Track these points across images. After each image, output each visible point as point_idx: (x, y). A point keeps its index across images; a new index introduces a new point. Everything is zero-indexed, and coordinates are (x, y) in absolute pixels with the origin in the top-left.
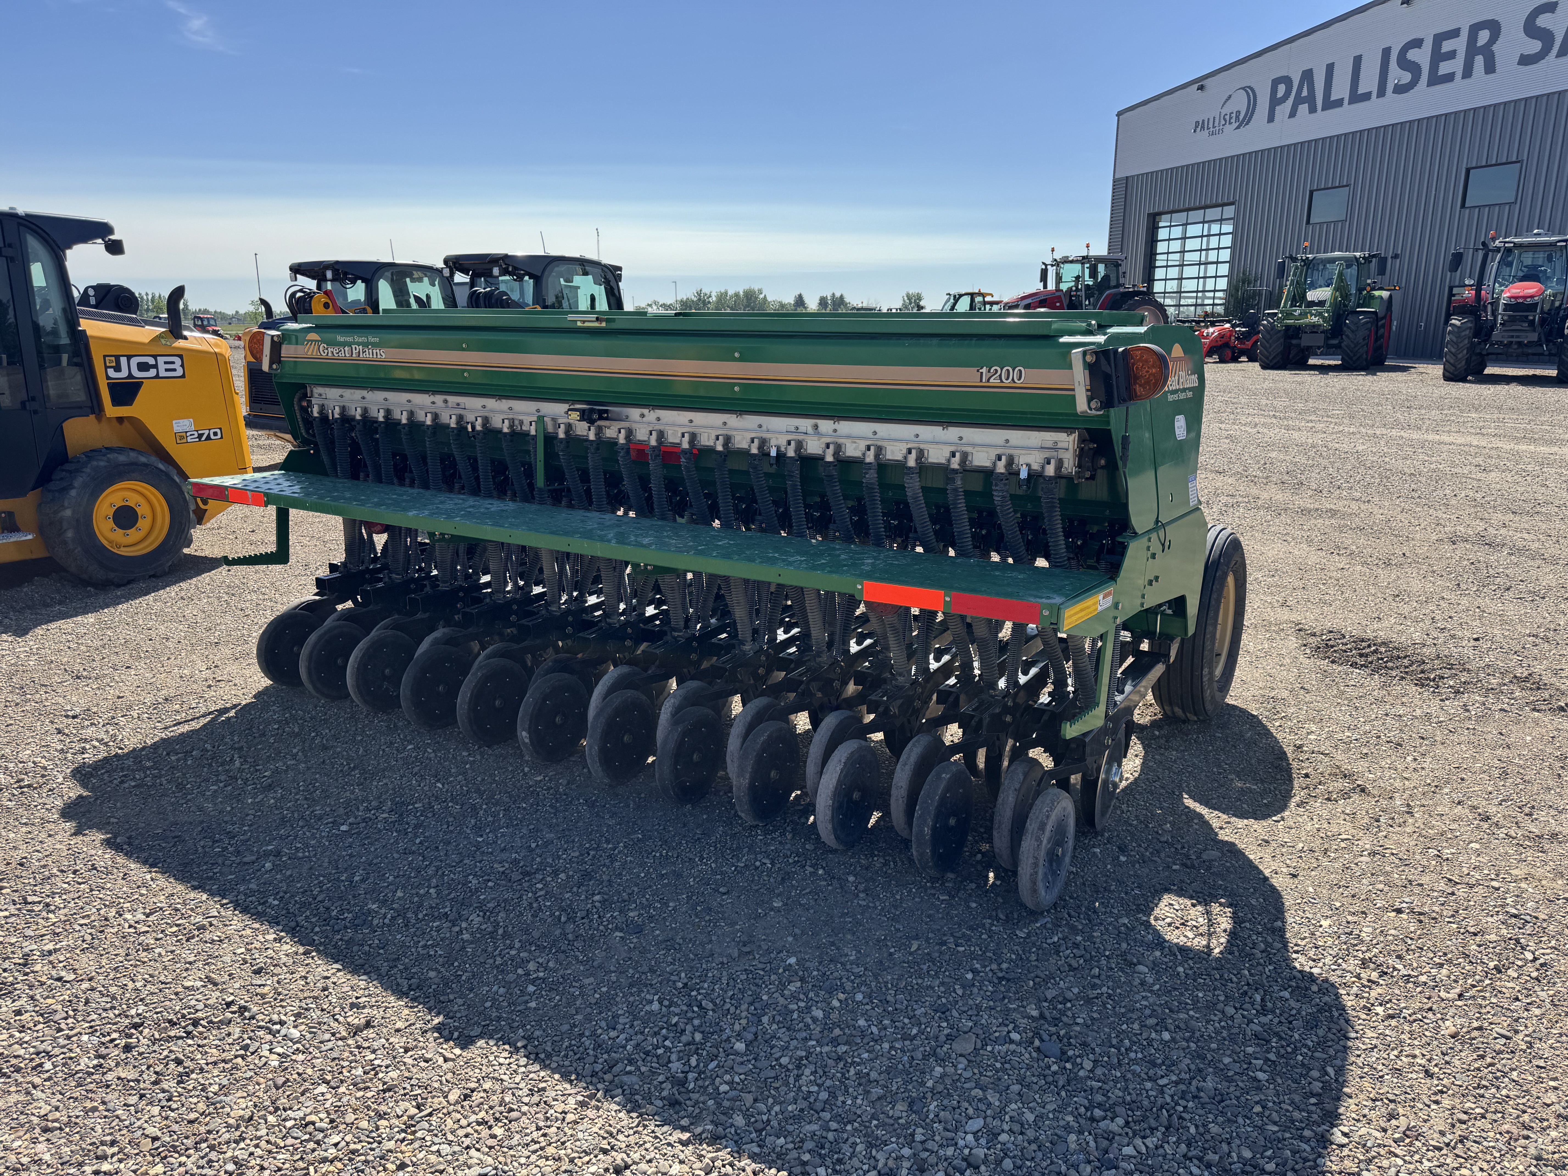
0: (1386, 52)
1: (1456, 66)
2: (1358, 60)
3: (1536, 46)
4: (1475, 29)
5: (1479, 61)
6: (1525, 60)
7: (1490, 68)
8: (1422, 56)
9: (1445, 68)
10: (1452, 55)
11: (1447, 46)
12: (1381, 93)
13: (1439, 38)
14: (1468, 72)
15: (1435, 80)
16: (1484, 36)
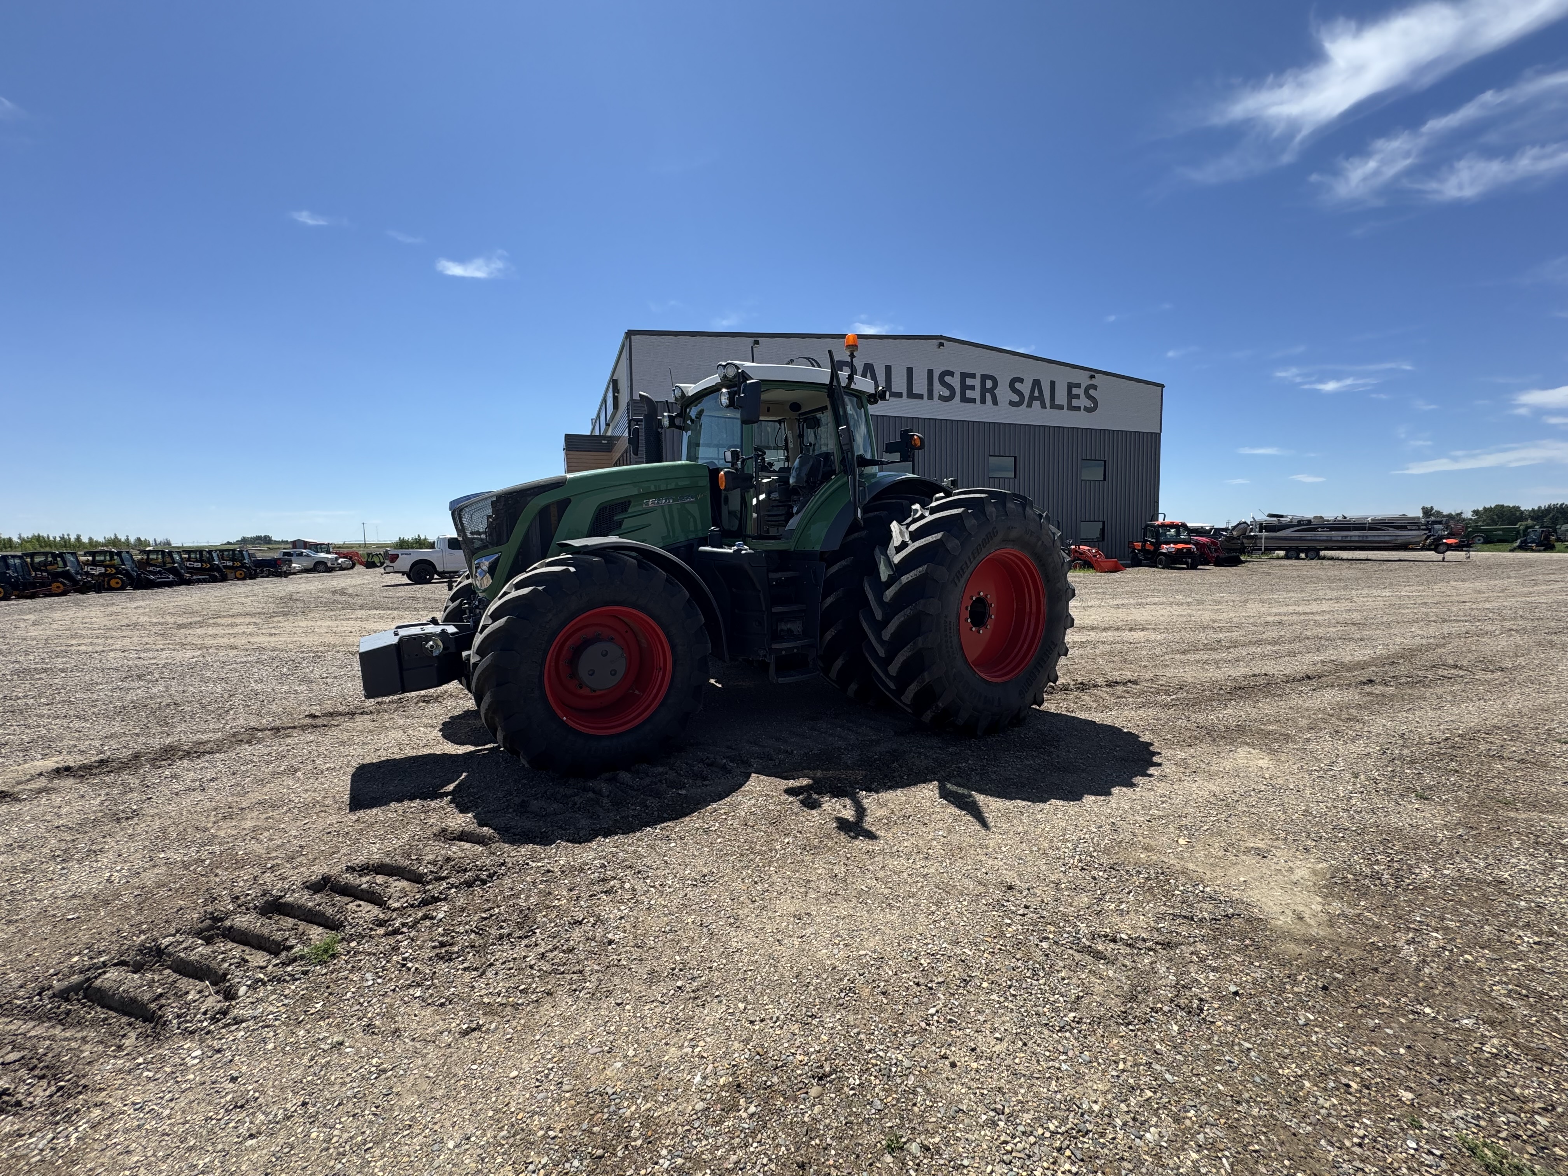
0: (930, 372)
1: (975, 394)
2: (910, 371)
3: (1016, 399)
4: (984, 378)
5: (988, 396)
6: (1012, 404)
7: (995, 402)
8: (955, 382)
9: (969, 394)
10: (972, 388)
11: (969, 382)
12: (931, 396)
13: (964, 376)
14: (983, 401)
15: (964, 399)
16: (989, 384)
